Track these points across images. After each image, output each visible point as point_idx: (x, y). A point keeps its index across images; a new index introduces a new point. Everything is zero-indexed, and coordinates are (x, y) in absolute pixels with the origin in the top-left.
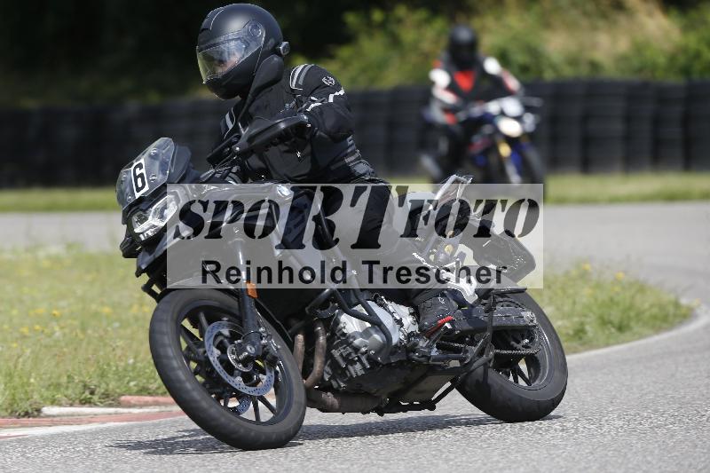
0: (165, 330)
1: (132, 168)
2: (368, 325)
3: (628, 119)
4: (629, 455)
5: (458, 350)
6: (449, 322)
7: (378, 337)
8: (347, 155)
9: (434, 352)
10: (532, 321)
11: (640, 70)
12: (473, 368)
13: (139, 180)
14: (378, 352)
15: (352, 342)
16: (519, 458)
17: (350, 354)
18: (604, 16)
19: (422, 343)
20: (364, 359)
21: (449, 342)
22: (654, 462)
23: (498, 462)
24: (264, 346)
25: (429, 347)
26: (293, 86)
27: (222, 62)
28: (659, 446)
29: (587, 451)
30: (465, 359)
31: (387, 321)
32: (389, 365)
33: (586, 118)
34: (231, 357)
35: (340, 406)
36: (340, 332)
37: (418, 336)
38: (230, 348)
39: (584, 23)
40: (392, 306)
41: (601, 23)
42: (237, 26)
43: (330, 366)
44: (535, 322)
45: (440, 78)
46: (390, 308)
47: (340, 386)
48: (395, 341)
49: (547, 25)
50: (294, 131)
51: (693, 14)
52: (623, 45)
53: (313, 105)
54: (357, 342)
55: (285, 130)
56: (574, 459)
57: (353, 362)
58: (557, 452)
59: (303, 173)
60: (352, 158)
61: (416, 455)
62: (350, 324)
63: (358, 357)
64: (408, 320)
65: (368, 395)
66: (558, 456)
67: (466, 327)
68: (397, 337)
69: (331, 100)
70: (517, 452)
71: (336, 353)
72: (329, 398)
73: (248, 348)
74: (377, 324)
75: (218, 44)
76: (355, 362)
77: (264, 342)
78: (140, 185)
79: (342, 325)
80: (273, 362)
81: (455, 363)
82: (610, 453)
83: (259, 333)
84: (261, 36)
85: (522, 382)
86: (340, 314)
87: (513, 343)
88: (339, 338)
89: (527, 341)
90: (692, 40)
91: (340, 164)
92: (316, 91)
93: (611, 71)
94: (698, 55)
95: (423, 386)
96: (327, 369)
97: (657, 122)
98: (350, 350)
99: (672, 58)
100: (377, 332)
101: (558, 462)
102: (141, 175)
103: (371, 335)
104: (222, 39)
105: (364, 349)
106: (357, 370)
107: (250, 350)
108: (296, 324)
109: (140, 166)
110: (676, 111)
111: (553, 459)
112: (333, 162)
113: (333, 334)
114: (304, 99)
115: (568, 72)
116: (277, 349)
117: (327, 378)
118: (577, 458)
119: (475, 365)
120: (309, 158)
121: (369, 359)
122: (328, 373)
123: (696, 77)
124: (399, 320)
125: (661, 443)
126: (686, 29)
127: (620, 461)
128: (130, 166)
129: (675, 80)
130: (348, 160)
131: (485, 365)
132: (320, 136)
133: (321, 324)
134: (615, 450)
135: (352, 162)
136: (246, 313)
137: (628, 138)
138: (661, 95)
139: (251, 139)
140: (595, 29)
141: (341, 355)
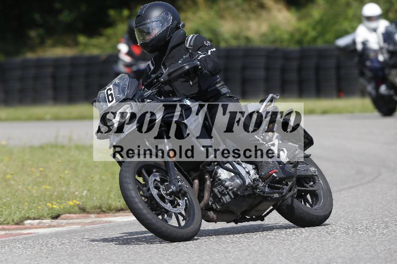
0: (128, 176)
1: (106, 91)
2: (233, 174)
3: (268, 69)
4: (270, 256)
5: (279, 188)
6: (275, 173)
7: (238, 181)
8: (217, 83)
9: (267, 190)
10: (315, 172)
11: (274, 42)
12: (286, 198)
13: (110, 97)
14: (238, 189)
15: (224, 184)
16: (208, 258)
17: (223, 191)
18: (254, 12)
19: (261, 185)
20: (230, 193)
21: (274, 184)
22: (283, 260)
23: (196, 260)
24: (180, 186)
25: (265, 186)
26: (187, 47)
27: (149, 33)
28: (286, 251)
29: (246, 254)
30: (283, 193)
31: (243, 172)
32: (244, 196)
33: (244, 68)
34: (163, 193)
35: (217, 218)
36: (218, 179)
37: (258, 180)
38: (162, 187)
39: (242, 15)
40: (244, 165)
41: (252, 15)
42: (156, 14)
43: (213, 197)
44: (317, 173)
45: (123, 48)
46: (243, 165)
47: (217, 208)
48: (247, 183)
49: (222, 17)
50: (193, 70)
51: (304, 11)
52: (264, 28)
53: (201, 56)
54: (227, 184)
55: (188, 70)
56: (239, 258)
57: (224, 195)
58: (229, 255)
59: (193, 93)
60: (219, 85)
61: (150, 257)
62: (223, 174)
63: (227, 192)
64: (252, 172)
65: (231, 212)
66: (230, 257)
67: (282, 176)
68: (248, 181)
69: (209, 53)
70: (207, 255)
71: (216, 190)
72: (211, 214)
73: (172, 187)
74: (238, 174)
75: (147, 24)
76: (226, 195)
77: (180, 183)
78: (111, 99)
79: (219, 175)
80: (185, 194)
81: (276, 196)
82: (259, 255)
83: (177, 179)
84: (170, 20)
85: (308, 205)
86: (218, 168)
87: (305, 184)
88: (217, 182)
89: (312, 183)
90: (303, 25)
91: (214, 88)
92: (201, 49)
93: (257, 42)
94: (306, 34)
95: (260, 207)
96: (211, 199)
97: (283, 71)
98: (223, 188)
99: (292, 35)
100: (238, 178)
101: (230, 260)
102: (111, 94)
103: (234, 180)
104: (149, 21)
105: (230, 188)
106: (226, 199)
107: (173, 188)
108: (195, 175)
109: (110, 89)
110: (294, 64)
111: (227, 259)
112: (209, 87)
113: (214, 180)
114: (194, 53)
115: (234, 43)
116: (187, 188)
117: (210, 203)
118: (241, 258)
119: (287, 196)
120: (197, 84)
121: (233, 193)
122: (211, 201)
123: (305, 45)
124: (248, 172)
125: (287, 249)
126: (300, 19)
127: (264, 259)
128: (105, 89)
129: (294, 47)
130: (218, 86)
131: (292, 196)
132: (206, 73)
133: (208, 174)
134: (261, 254)
135: (219, 87)
136: (169, 168)
137: (267, 80)
138: (286, 56)
139: (169, 75)
140: (249, 19)
141: (219, 191)
